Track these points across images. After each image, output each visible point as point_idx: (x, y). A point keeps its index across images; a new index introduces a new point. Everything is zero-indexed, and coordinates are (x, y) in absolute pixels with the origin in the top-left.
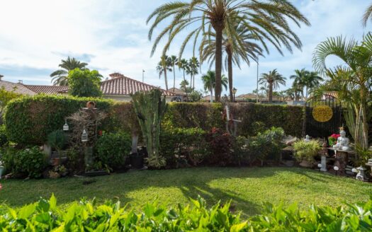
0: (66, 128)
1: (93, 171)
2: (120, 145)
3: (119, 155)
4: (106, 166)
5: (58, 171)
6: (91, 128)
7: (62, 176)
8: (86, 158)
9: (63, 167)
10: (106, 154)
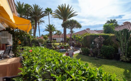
0: (93, 43)
1: (99, 57)
2: (108, 50)
3: (108, 53)
4: (104, 56)
5: (91, 55)
6: (100, 44)
7: (92, 56)
8: (98, 52)
9: (92, 54)
10: (104, 52)
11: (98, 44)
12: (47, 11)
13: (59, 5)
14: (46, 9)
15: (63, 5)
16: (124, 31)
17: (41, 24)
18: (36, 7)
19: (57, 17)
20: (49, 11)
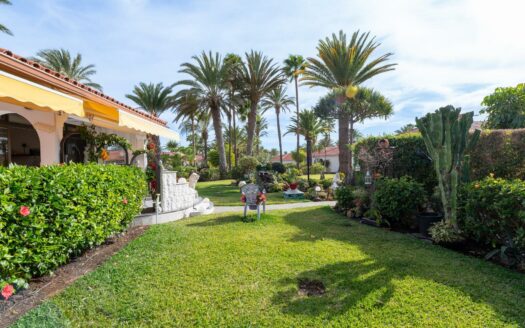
5: (354, 212)
11: (368, 174)
12: (291, 66)
13: (321, 41)
14: (287, 61)
15: (334, 36)
16: (441, 116)
17: (287, 111)
18: (255, 60)
19: (317, 84)
20: (296, 65)
